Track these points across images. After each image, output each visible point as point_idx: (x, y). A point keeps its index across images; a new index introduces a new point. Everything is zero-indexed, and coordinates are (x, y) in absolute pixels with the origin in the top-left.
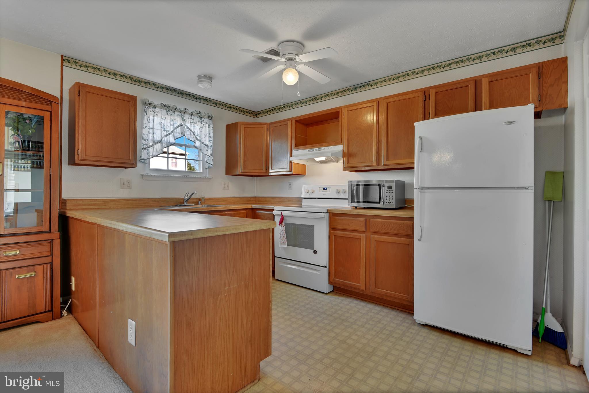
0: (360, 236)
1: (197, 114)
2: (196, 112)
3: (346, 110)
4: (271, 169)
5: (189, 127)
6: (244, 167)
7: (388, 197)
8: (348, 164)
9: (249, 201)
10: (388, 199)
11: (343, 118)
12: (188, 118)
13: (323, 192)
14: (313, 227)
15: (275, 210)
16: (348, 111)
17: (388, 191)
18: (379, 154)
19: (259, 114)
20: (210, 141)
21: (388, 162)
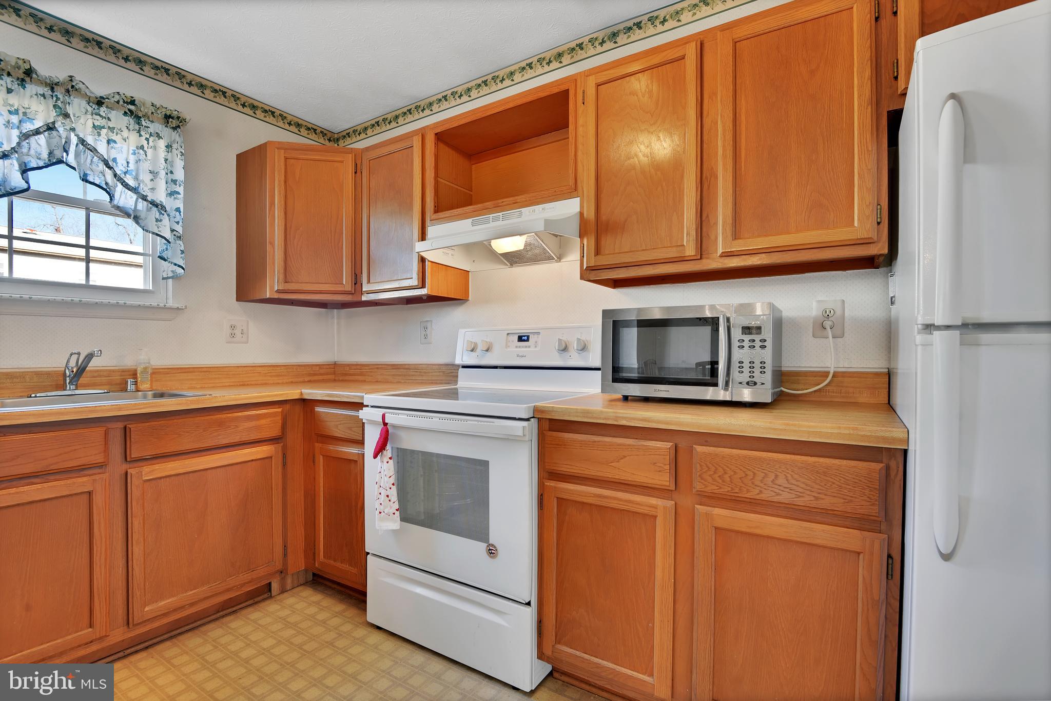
0: (655, 507)
1: (121, 102)
2: (117, 98)
3: (592, 82)
4: (369, 282)
5: (90, 140)
6: (286, 277)
7: (746, 365)
8: (599, 257)
9: (315, 375)
10: (746, 370)
11: (580, 111)
12: (84, 111)
13: (517, 347)
14: (485, 464)
15: (367, 406)
16: (598, 85)
17: (746, 344)
18: (704, 218)
19: (345, 137)
20: (172, 194)
21: (737, 246)
